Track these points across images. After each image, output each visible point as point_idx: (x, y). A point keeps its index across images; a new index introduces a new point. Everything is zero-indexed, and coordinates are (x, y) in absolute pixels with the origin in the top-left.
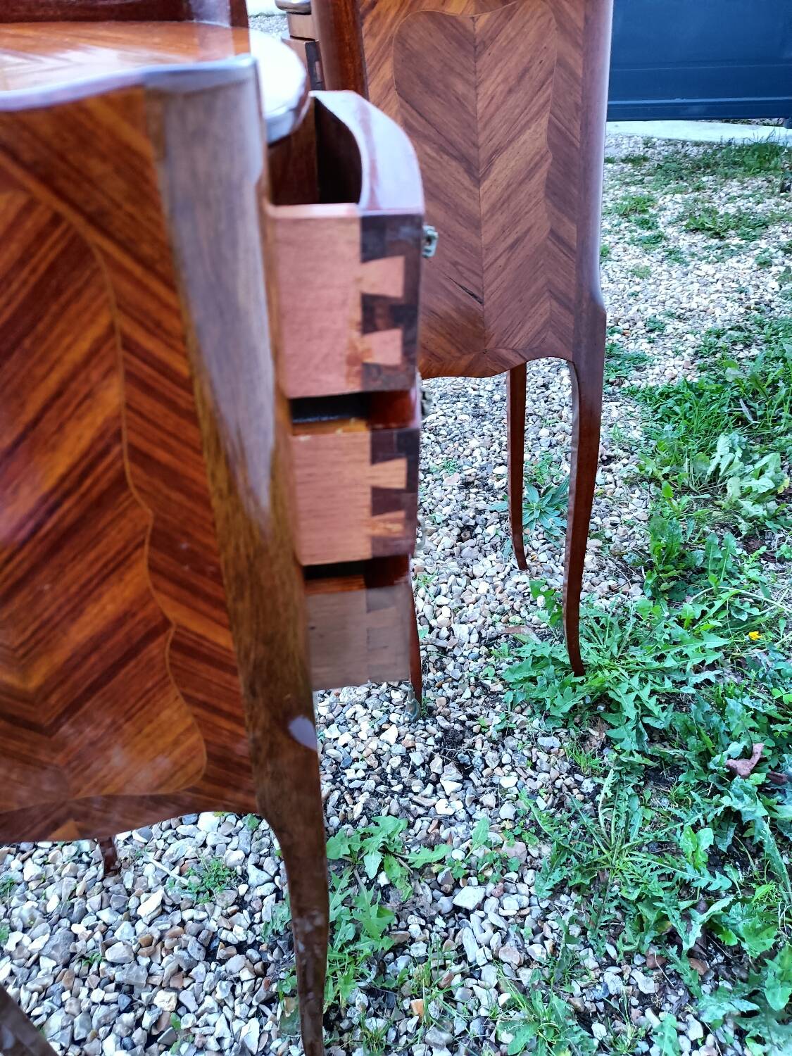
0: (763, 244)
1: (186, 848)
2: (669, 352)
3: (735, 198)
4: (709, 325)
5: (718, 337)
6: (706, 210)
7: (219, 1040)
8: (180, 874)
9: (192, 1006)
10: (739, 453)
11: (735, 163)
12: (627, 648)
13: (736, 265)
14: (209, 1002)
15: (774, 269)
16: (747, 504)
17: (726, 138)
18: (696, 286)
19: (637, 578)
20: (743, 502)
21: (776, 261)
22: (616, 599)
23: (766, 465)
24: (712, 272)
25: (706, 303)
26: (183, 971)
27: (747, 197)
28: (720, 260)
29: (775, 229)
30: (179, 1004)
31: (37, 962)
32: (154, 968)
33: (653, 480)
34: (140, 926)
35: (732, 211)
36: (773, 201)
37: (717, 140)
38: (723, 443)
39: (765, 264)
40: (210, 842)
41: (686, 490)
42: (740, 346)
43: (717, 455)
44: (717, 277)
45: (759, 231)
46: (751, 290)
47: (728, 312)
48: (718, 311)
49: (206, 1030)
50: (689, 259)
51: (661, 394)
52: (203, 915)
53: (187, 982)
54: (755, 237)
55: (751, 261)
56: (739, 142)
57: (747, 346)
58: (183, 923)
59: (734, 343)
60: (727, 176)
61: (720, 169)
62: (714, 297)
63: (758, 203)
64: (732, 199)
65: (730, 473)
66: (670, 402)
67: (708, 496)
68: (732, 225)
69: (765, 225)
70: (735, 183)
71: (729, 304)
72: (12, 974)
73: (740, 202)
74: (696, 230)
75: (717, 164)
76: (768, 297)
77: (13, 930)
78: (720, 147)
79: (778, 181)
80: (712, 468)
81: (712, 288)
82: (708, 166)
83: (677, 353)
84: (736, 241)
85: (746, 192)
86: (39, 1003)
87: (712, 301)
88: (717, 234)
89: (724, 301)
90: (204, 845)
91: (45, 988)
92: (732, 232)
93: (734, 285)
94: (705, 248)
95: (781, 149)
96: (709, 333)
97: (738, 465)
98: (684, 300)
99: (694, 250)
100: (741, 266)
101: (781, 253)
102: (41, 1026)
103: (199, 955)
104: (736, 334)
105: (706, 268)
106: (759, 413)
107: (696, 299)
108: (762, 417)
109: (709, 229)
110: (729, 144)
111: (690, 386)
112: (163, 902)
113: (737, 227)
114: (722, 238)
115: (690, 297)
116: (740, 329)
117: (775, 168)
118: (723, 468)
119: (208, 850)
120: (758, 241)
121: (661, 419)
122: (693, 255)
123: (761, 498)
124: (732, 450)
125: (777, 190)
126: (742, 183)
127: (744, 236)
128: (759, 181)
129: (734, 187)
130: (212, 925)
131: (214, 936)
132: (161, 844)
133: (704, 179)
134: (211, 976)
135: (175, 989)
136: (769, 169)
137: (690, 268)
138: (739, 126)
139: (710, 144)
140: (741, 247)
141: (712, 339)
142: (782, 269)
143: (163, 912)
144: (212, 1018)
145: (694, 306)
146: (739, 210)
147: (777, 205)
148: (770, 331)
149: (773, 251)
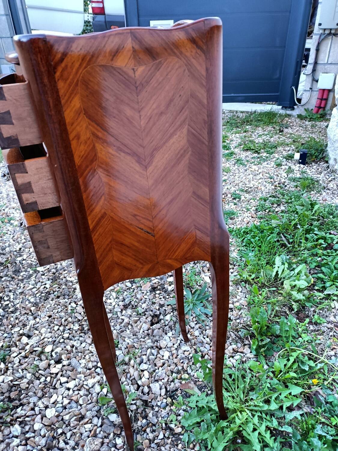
0: (276, 155)
2: (244, 209)
3: (261, 135)
4: (260, 195)
5: (265, 201)
6: (250, 141)
10: (286, 265)
11: (259, 120)
12: (248, 393)
13: (267, 166)
15: (283, 167)
16: (294, 293)
17: (253, 110)
18: (251, 176)
19: (247, 342)
20: (292, 292)
21: (283, 164)
22: (237, 357)
23: (300, 271)
24: (257, 169)
25: (257, 184)
27: (266, 135)
28: (259, 163)
29: (280, 149)
33: (246, 281)
35: (261, 141)
36: (277, 136)
37: (250, 110)
38: (278, 260)
39: (279, 165)
41: (263, 286)
42: (275, 205)
43: (276, 266)
44: (259, 171)
45: (273, 150)
46: (275, 177)
47: (267, 189)
48: (263, 188)
50: (246, 163)
51: (244, 232)
54: (272, 153)
55: (273, 164)
56: (259, 111)
57: (279, 205)
59: (273, 204)
60: (257, 126)
61: (253, 123)
62: (260, 181)
63: (271, 137)
64: (260, 136)
65: (283, 276)
66: (249, 236)
67: (274, 289)
68: (262, 147)
69: (276, 147)
70: (260, 129)
71: (267, 185)
73: (264, 137)
74: (248, 150)
75: (251, 121)
76: (283, 180)
78: (251, 113)
79: (278, 128)
80: (274, 274)
81: (258, 177)
82: (248, 122)
83: (248, 210)
84: (265, 154)
85: (266, 133)
87: (259, 183)
88: (257, 151)
89: (265, 183)
92: (262, 150)
93: (267, 175)
94: (252, 158)
95: (277, 114)
96: (261, 199)
97: (287, 272)
98: (247, 183)
99: (248, 159)
100: (269, 166)
101: (284, 160)
104: (273, 199)
105: (255, 167)
106: (291, 241)
107: (252, 182)
108: (292, 243)
109: (253, 149)
110: (255, 112)
111: (257, 228)
113: (264, 148)
114: (259, 153)
115: (249, 181)
116: (274, 197)
117: (276, 123)
118: (280, 273)
120: (274, 155)
121: (246, 246)
122: (248, 161)
123: (300, 290)
124: (283, 264)
125: (278, 132)
126: (263, 129)
127: (268, 152)
128: (270, 128)
129: (260, 131)
133: (247, 127)
136: (273, 123)
137: (247, 167)
138: (257, 105)
139: (247, 112)
140: (267, 157)
141: (263, 202)
142: (287, 167)
145: (252, 186)
146: (264, 141)
147: (279, 138)
148: (288, 198)
149: (281, 159)
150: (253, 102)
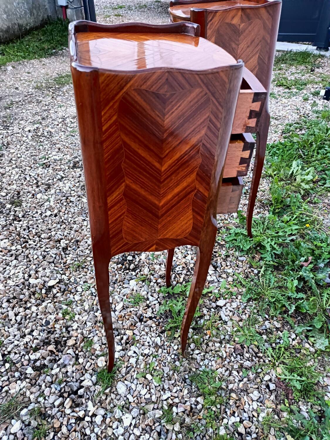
0: (305, 92)
1: (128, 291)
2: (273, 132)
3: (294, 73)
4: (287, 122)
5: (290, 126)
6: (284, 78)
7: (148, 343)
8: (127, 298)
9: (138, 334)
10: (300, 167)
11: (293, 59)
12: (265, 230)
13: (295, 100)
14: (143, 333)
15: (309, 101)
16: (303, 184)
17: (289, 50)
18: (281, 107)
19: (267, 209)
20: (302, 184)
21: (310, 98)
22: (260, 215)
23: (310, 171)
24: (287, 102)
25: (285, 113)
26: (134, 325)
27: (299, 73)
28: (289, 97)
29: (309, 86)
30: (134, 334)
31: (85, 323)
32: (124, 324)
33: (270, 176)
34: (117, 313)
35: (293, 79)
36: (308, 75)
37: (286, 50)
38: (294, 163)
39: (306, 100)
40: (135, 289)
41: (282, 180)
42: (298, 130)
43: (293, 168)
44: (288, 104)
45: (303, 86)
46: (301, 109)
47: (294, 117)
48: (290, 117)
49: (144, 340)
50: (278, 97)
51: (271, 147)
52: (137, 309)
53: (135, 328)
54: (302, 89)
55: (301, 98)
56: (295, 51)
57: (301, 130)
58: (131, 312)
59: (296, 129)
60: (291, 65)
61: (288, 62)
62: (288, 111)
63: (303, 76)
64: (293, 74)
65: (297, 174)
66: (275, 149)
67: (289, 182)
68: (294, 84)
69: (305, 84)
70: (294, 67)
71: (294, 114)
72: (78, 326)
73: (296, 75)
74: (280, 85)
75: (287, 59)
76: (307, 112)
77: (76, 314)
78: (287, 52)
79: (310, 67)
80: (291, 172)
81: (287, 108)
82: (283, 60)
83: (276, 132)
84: (295, 90)
85: (298, 71)
86: (89, 334)
87: (287, 113)
88: (288, 87)
89: (292, 113)
90: (133, 290)
91: (90, 330)
92: (293, 87)
93: (295, 107)
94: (284, 93)
95: (311, 54)
96: (287, 125)
97: (300, 171)
98: (277, 112)
99: (279, 93)
100: (297, 100)
101: (312, 95)
102: (92, 340)
103: (138, 320)
104: (297, 125)
105: (284, 100)
106: (306, 154)
107: (281, 112)
108: (307, 155)
109: (285, 85)
110: (291, 51)
111: (281, 144)
112: (123, 306)
113: (295, 85)
114: (290, 89)
115: (279, 111)
116: (298, 123)
117: (309, 62)
118: (295, 172)
119: (135, 291)
120: (303, 91)
121: (271, 156)
122: (279, 95)
123: (308, 183)
124: (298, 166)
125: (310, 71)
126: (296, 67)
127: (298, 88)
128: (302, 67)
129: (293, 69)
130: (140, 312)
131: (141, 315)
132: (118, 290)
133: (282, 65)
134: (142, 326)
135: (132, 330)
136: (306, 62)
137: (279, 100)
138: (294, 44)
139: (283, 51)
140: (297, 93)
141: (288, 127)
142: (312, 102)
143: (124, 309)
144: (145, 337)
145: (281, 115)
146: (296, 78)
147: (310, 76)
148: (309, 125)
149: (309, 94)
150: (289, 42)
